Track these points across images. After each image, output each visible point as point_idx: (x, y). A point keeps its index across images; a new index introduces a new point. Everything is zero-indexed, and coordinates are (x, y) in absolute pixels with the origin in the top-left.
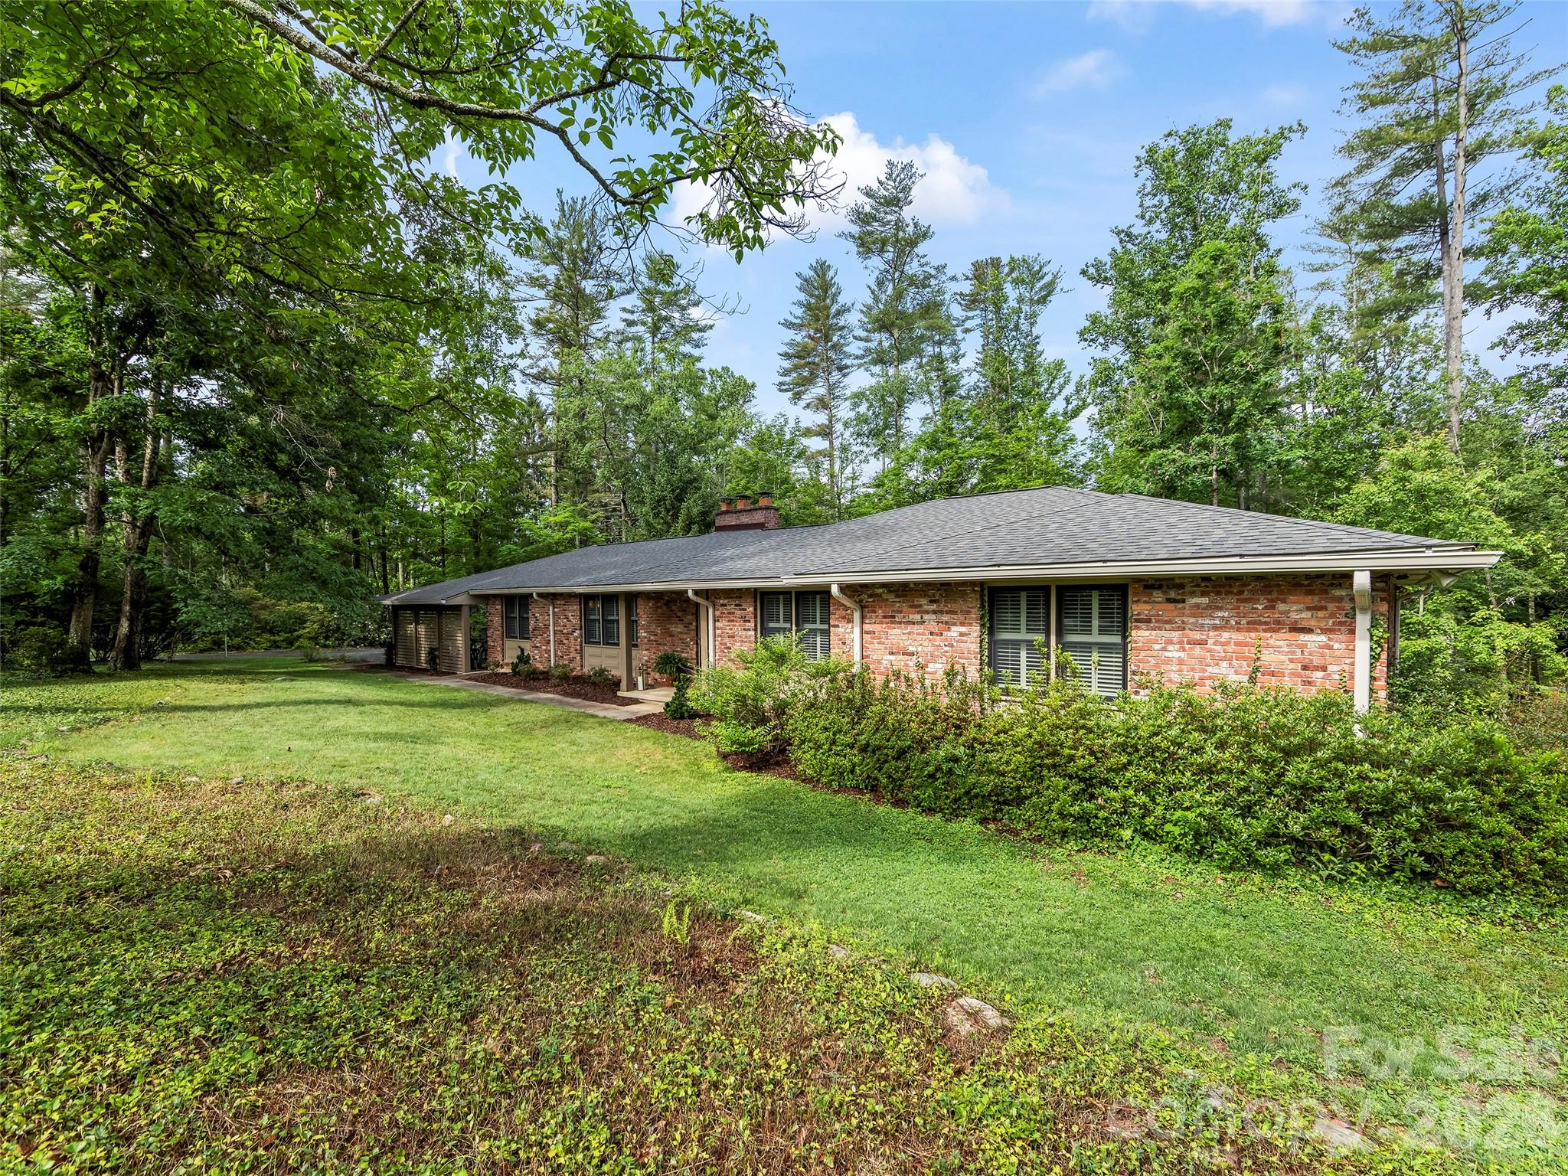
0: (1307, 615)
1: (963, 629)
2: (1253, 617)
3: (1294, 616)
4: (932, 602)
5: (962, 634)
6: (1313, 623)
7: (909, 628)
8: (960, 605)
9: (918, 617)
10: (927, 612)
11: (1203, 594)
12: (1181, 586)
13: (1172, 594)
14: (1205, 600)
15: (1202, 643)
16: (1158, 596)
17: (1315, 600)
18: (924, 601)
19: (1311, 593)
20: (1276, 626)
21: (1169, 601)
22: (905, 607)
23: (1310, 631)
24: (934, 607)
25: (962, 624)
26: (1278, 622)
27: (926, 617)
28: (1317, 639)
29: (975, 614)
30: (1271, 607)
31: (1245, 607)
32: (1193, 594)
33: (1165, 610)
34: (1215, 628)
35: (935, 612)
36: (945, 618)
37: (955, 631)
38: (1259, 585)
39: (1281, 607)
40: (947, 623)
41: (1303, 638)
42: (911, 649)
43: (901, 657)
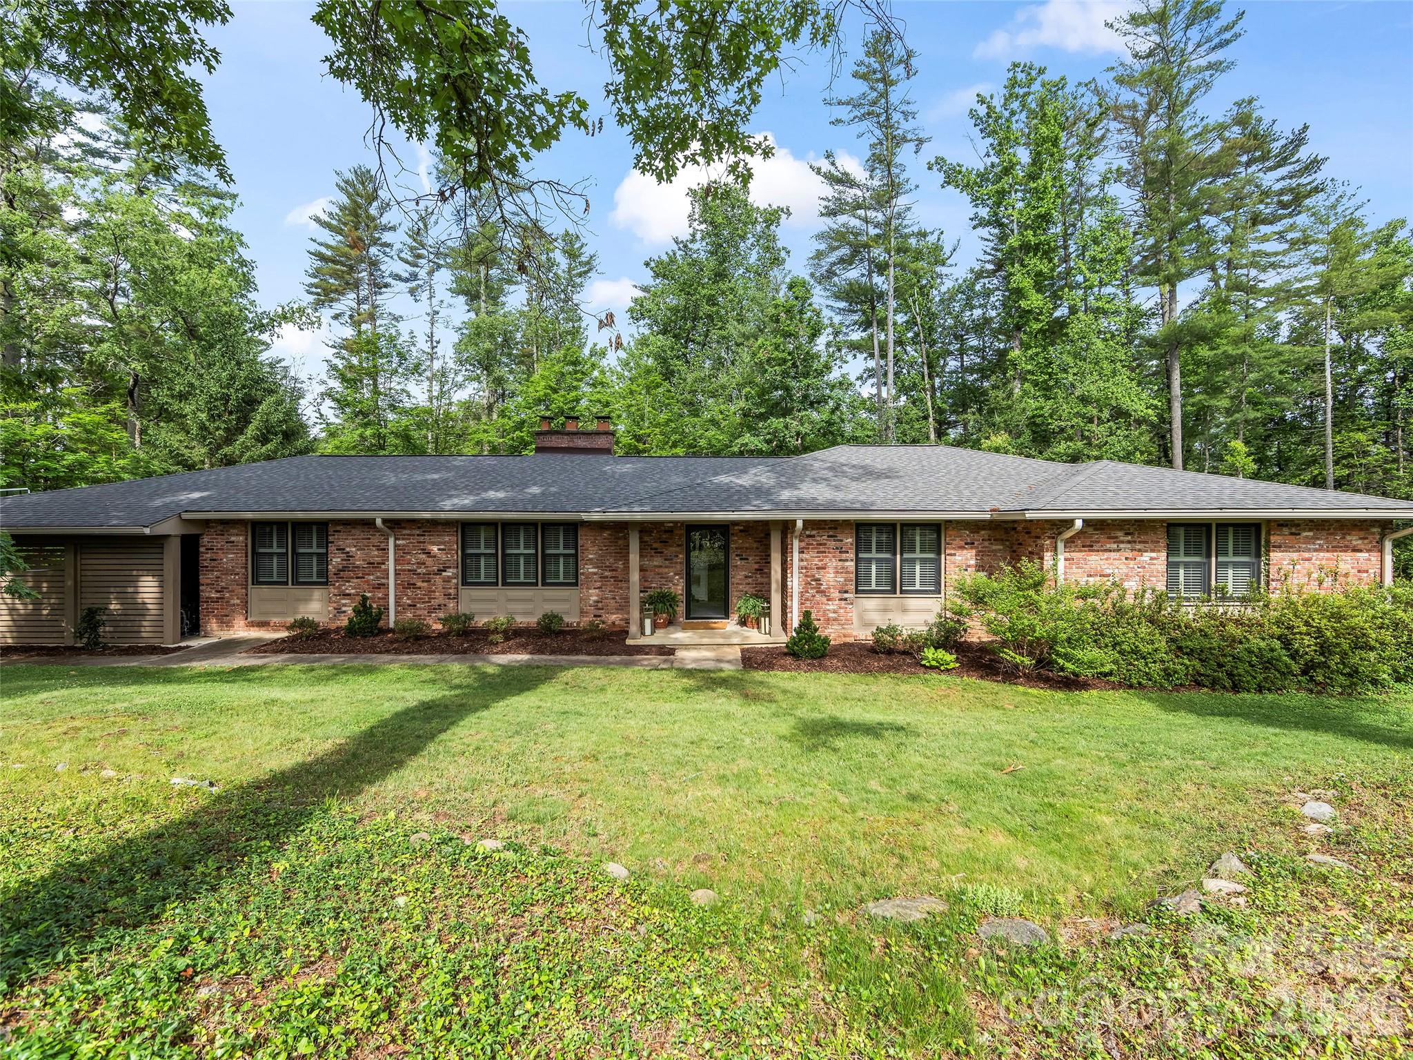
0: (1360, 542)
1: (1154, 555)
2: (1335, 544)
3: (1355, 543)
4: (1127, 534)
5: (1152, 559)
6: (1362, 547)
7: (1106, 555)
8: (1152, 536)
9: (1115, 546)
10: (1122, 542)
11: (1310, 530)
12: (1298, 525)
13: (1294, 530)
14: (1311, 534)
15: (1309, 559)
16: (1286, 531)
17: (1362, 534)
18: (1120, 534)
19: (1361, 530)
20: (1346, 549)
21: (1292, 534)
22: (1103, 538)
23: (1360, 551)
24: (1129, 538)
25: (1153, 551)
26: (1347, 546)
27: (1122, 546)
28: (1365, 555)
29: (1163, 543)
30: (1343, 538)
31: (1331, 538)
32: (1304, 530)
33: (1289, 540)
34: (1316, 550)
35: (1129, 542)
36: (1138, 547)
37: (1146, 556)
38: (1335, 525)
39: (1348, 538)
40: (1140, 550)
41: (1359, 554)
42: (1108, 571)
43: (1098, 578)
